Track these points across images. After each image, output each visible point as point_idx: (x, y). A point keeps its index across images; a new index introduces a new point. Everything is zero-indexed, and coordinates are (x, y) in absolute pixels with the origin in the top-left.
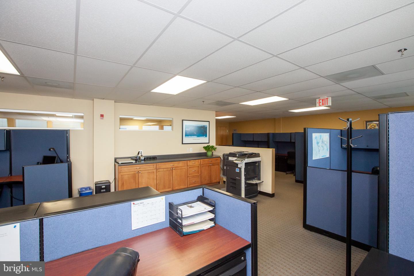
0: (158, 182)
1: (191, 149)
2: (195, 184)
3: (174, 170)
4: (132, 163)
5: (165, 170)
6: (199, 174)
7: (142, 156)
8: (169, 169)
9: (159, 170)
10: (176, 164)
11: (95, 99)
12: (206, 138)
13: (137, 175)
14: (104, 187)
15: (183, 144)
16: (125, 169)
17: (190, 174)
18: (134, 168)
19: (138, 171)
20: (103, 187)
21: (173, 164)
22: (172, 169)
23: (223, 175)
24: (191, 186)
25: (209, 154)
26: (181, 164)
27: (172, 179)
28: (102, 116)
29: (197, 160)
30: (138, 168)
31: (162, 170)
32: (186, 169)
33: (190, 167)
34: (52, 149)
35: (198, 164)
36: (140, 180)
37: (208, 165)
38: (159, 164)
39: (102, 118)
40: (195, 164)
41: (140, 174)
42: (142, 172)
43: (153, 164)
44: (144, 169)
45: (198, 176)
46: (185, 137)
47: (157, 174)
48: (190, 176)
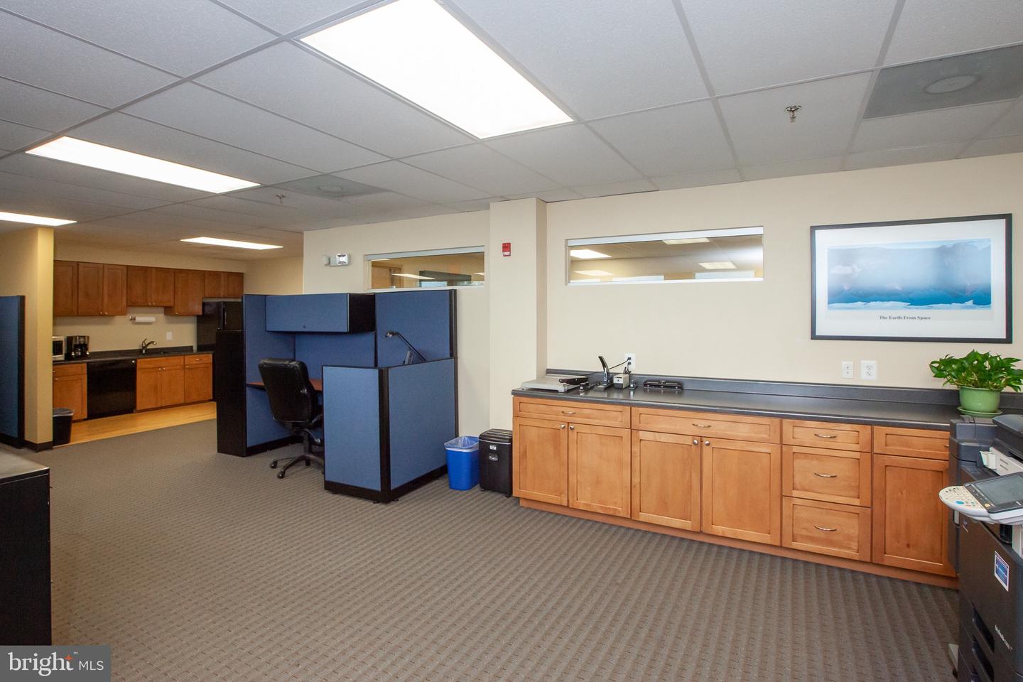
0: (636, 480)
1: (870, 368)
2: (831, 543)
3: (707, 450)
4: (557, 391)
5: (664, 438)
6: (857, 502)
7: (627, 372)
8: (688, 441)
9: (642, 435)
10: (720, 425)
11: (492, 205)
13: (564, 434)
14: (495, 448)
16: (534, 407)
17: (798, 486)
18: (555, 408)
19: (568, 423)
20: (492, 448)
21: (708, 423)
22: (700, 442)
24: (800, 545)
25: (980, 402)
26: (746, 428)
28: (506, 247)
29: (848, 427)
30: (570, 411)
31: (656, 436)
32: (776, 455)
33: (795, 449)
34: (390, 333)
35: (854, 447)
36: (573, 454)
37: (935, 465)
38: (641, 410)
39: (507, 253)
40: (830, 444)
41: (573, 435)
42: (578, 428)
43: (619, 408)
44: (586, 421)
45: (851, 509)
46: (829, 308)
47: (636, 449)
48: (795, 493)
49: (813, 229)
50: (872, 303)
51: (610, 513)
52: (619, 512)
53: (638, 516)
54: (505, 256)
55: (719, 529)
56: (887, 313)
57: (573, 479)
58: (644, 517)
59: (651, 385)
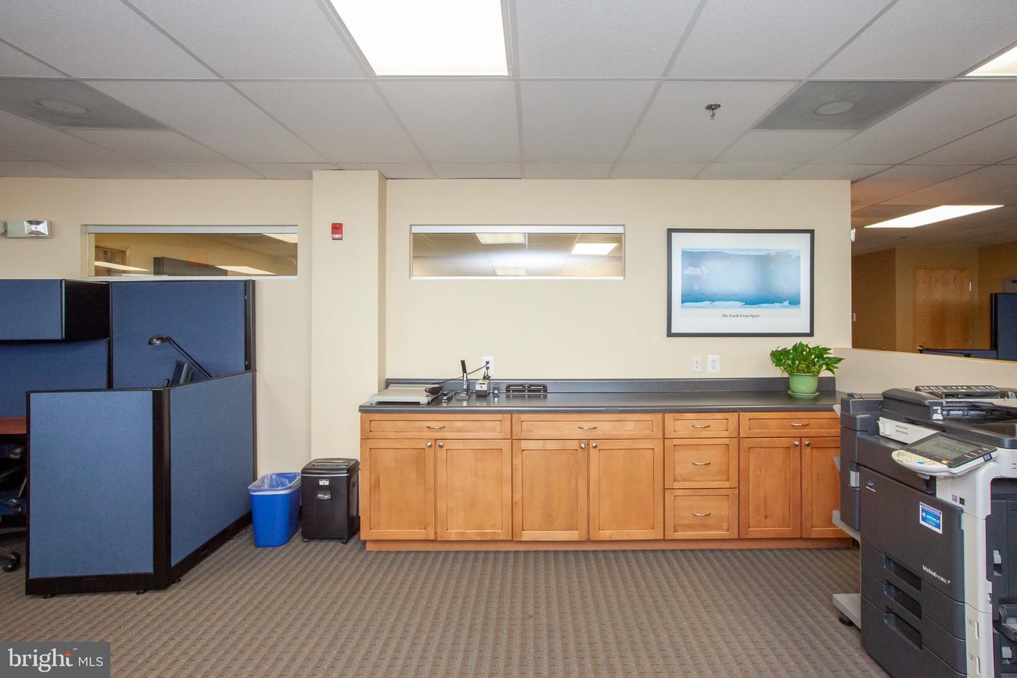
0: (518, 496)
1: (714, 362)
2: (706, 527)
3: (593, 453)
4: (418, 403)
5: (551, 445)
6: (727, 484)
7: (486, 378)
8: (574, 445)
9: (524, 444)
10: (606, 425)
11: (316, 174)
12: (793, 310)
13: (430, 453)
14: (326, 483)
15: (670, 334)
16: (390, 425)
17: (679, 477)
18: (418, 424)
19: (436, 440)
20: (322, 483)
21: (593, 424)
22: (586, 445)
23: (843, 518)
24: (681, 535)
25: (804, 385)
26: (631, 425)
27: (583, 491)
28: (337, 228)
29: (720, 416)
31: (540, 444)
32: (659, 450)
33: (676, 442)
34: (158, 339)
35: (725, 434)
36: (441, 476)
37: (785, 442)
38: (524, 417)
39: (337, 236)
40: (705, 433)
41: (442, 454)
42: (449, 445)
43: (499, 417)
44: (458, 435)
45: (722, 492)
46: (682, 307)
47: (517, 461)
48: (676, 485)
49: (670, 231)
50: (716, 303)
51: (488, 538)
52: (499, 534)
53: (521, 535)
54: (333, 239)
55: (606, 534)
56: (728, 312)
57: (442, 506)
58: (527, 535)
59: (514, 391)
